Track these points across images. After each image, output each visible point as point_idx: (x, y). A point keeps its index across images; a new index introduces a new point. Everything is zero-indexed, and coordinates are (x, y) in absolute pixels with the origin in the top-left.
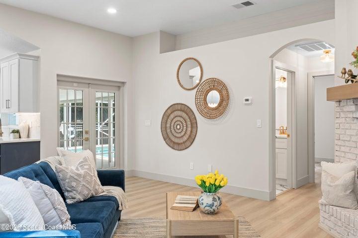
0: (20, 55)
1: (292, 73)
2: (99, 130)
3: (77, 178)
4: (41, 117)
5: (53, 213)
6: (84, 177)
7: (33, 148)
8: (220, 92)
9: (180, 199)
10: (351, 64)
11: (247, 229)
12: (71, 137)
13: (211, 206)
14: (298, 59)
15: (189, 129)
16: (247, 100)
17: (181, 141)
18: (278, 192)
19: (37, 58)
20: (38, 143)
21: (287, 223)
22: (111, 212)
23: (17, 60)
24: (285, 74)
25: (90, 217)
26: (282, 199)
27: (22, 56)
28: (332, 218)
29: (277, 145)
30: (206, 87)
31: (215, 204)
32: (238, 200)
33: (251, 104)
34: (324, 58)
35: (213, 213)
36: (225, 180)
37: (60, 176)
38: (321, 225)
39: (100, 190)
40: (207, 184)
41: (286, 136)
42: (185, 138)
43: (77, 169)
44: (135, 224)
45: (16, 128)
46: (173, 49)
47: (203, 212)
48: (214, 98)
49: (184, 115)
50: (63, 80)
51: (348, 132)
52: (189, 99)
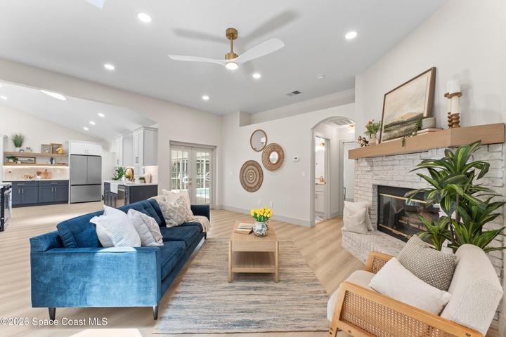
0: (145, 127)
1: (328, 140)
2: (204, 178)
3: (174, 210)
4: (159, 168)
5: (149, 234)
6: (179, 209)
7: (153, 190)
8: (278, 153)
9: (242, 226)
10: (365, 133)
11: (292, 247)
12: (186, 182)
13: (261, 231)
14: (332, 131)
15: (258, 178)
16: (296, 158)
17: (252, 186)
18: (317, 221)
19: (156, 130)
20: (156, 186)
21: (320, 243)
22: (195, 234)
23: (142, 131)
24: (323, 141)
25: (178, 237)
26: (319, 227)
27: (146, 128)
28: (350, 241)
29: (316, 189)
30: (269, 150)
31: (264, 229)
32: (290, 226)
33: (299, 161)
34: (349, 130)
35: (262, 236)
36: (271, 213)
37: (162, 209)
38: (343, 245)
39: (191, 219)
40: (258, 216)
41: (323, 183)
42: (255, 184)
43: (175, 204)
44: (215, 242)
45: (142, 176)
46: (250, 123)
47: (255, 235)
48: (274, 156)
49: (255, 168)
50: (174, 144)
51: (363, 181)
52: (258, 157)
